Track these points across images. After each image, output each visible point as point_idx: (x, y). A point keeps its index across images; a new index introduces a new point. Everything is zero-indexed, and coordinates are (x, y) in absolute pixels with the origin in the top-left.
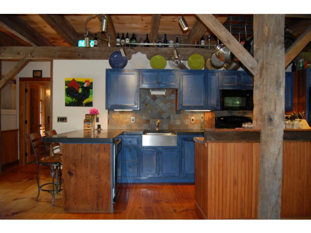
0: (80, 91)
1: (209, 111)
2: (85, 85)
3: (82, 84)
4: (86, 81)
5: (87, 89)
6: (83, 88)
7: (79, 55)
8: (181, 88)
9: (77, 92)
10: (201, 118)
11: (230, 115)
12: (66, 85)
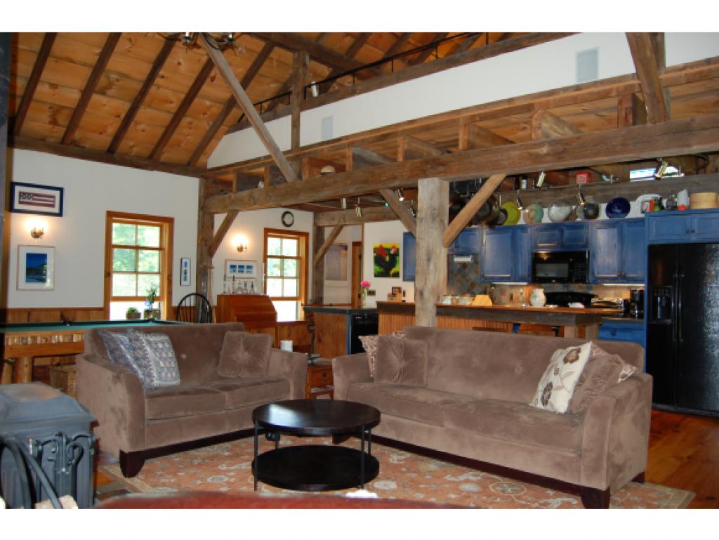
0: (387, 259)
1: (525, 283)
2: (392, 252)
3: (388, 250)
4: (394, 247)
5: (394, 257)
6: (390, 255)
7: (385, 216)
8: (483, 252)
9: (384, 260)
10: (519, 295)
11: (565, 290)
12: (375, 252)
